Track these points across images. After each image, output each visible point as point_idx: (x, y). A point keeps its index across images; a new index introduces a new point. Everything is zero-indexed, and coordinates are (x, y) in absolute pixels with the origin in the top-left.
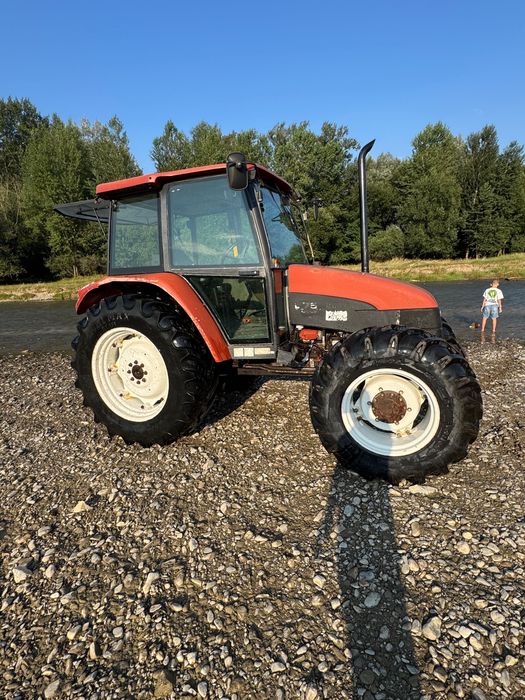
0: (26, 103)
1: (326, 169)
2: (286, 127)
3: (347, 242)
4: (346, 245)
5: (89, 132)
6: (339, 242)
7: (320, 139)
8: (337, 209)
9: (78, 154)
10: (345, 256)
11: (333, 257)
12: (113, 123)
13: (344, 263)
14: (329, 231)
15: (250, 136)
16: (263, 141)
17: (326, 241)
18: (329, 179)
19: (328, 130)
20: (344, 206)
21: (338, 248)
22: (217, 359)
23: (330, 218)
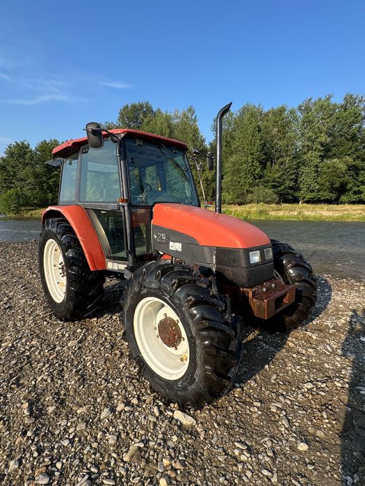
0: (147, 104)
1: (345, 130)
2: (313, 101)
3: (358, 186)
4: (356, 189)
5: (177, 117)
6: (349, 186)
7: (342, 106)
8: (351, 160)
9: (168, 131)
10: (354, 198)
11: (343, 198)
12: (190, 110)
13: (353, 203)
14: (340, 177)
15: (282, 110)
16: (292, 112)
17: (337, 185)
18: (346, 137)
19: (350, 100)
20: (358, 157)
21: (348, 190)
22: (91, 269)
23: (343, 167)
